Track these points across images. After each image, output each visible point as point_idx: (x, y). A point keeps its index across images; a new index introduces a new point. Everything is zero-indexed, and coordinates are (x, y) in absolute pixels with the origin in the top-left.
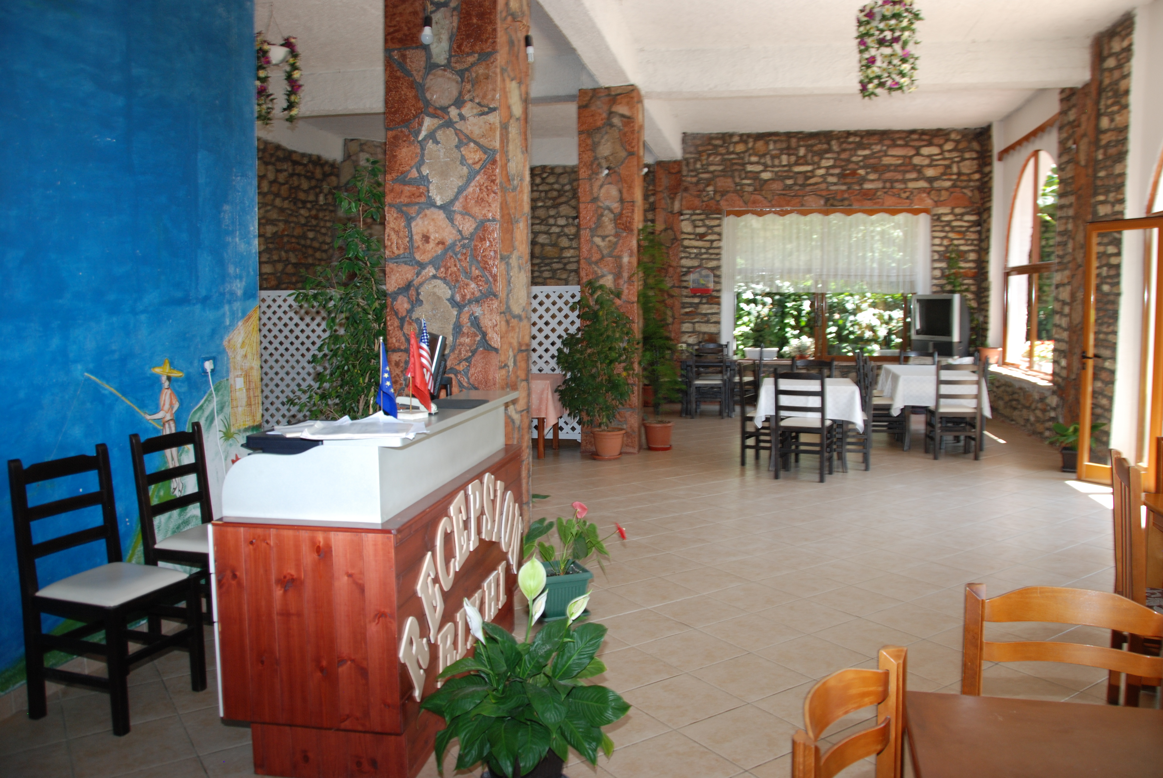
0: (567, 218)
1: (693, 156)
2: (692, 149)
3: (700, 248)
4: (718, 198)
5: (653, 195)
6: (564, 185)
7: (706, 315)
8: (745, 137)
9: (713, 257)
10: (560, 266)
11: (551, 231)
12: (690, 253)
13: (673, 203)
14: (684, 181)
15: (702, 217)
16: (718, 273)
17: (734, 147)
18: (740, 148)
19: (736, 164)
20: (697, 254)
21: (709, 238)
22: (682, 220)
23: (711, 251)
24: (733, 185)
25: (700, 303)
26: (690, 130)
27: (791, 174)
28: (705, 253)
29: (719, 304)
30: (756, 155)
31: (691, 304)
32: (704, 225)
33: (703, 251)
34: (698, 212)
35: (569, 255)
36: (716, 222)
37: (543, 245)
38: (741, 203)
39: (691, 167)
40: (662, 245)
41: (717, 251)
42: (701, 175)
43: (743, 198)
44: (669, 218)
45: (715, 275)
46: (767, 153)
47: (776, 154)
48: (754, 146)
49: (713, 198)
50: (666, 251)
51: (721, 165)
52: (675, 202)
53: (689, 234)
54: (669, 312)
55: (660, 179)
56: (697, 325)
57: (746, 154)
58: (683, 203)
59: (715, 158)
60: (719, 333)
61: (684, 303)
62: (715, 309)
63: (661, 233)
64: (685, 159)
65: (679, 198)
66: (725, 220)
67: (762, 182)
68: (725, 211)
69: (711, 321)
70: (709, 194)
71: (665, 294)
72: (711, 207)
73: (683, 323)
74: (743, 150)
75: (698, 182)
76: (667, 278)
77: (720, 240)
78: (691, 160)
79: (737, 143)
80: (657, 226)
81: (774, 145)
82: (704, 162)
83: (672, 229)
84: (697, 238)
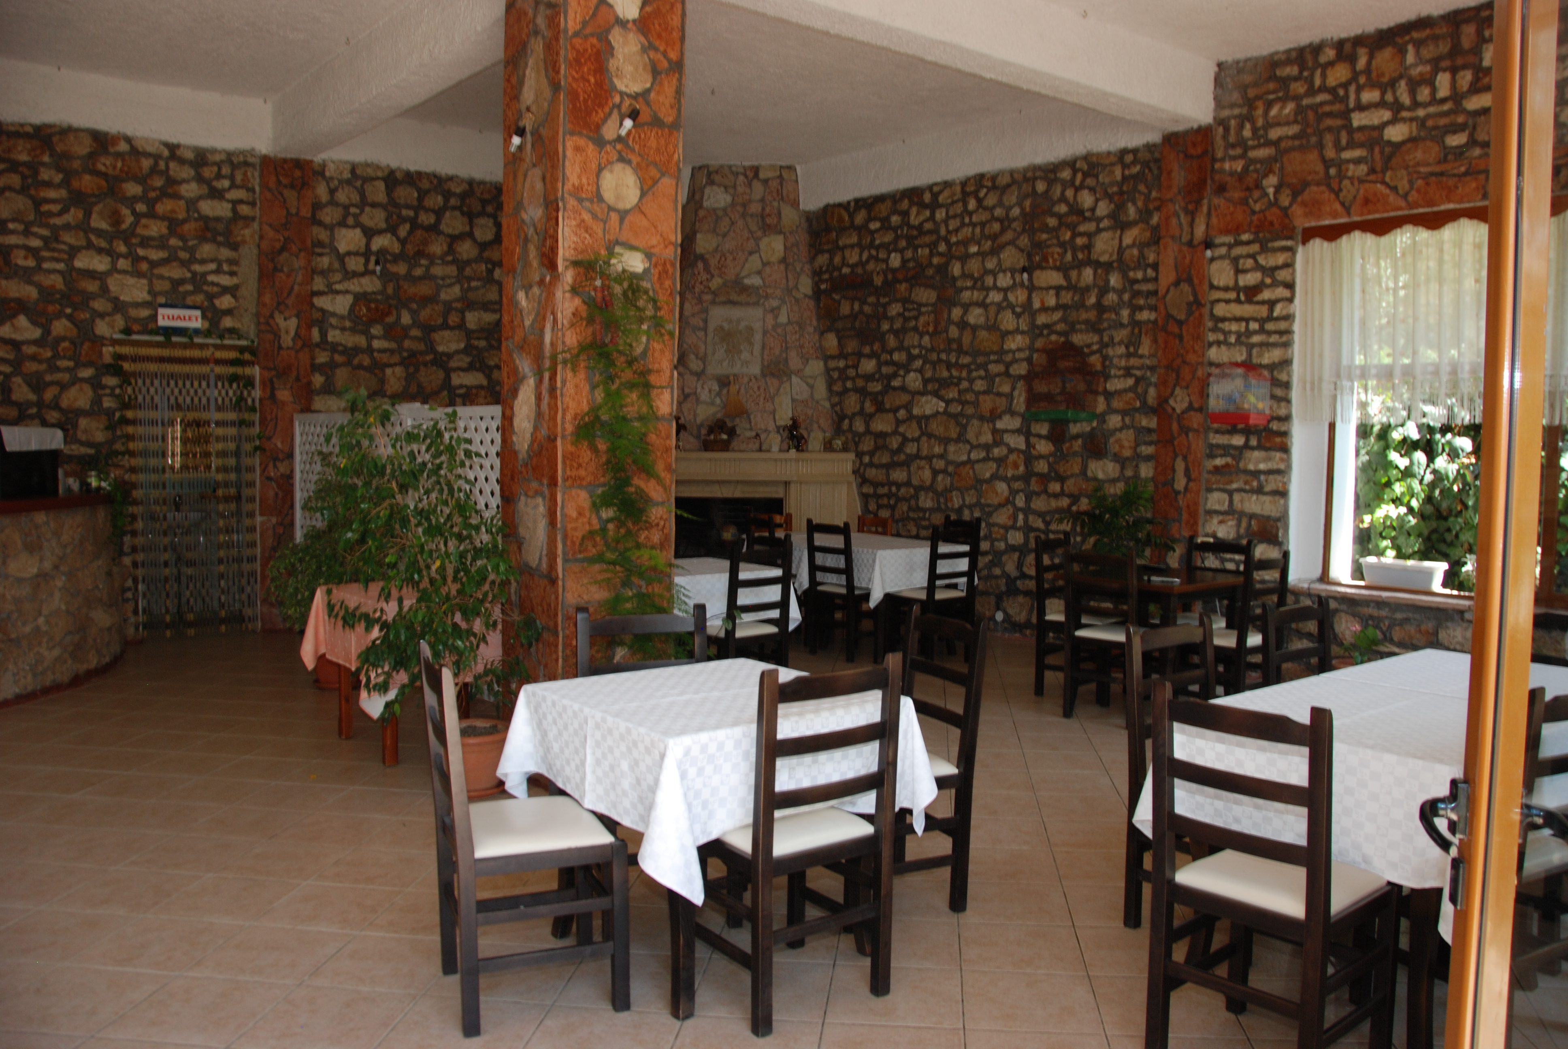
0: (1013, 271)
1: (1236, 111)
2: (1236, 97)
3: (1247, 320)
4: (1285, 201)
5: (1158, 209)
6: (1011, 208)
7: (1256, 474)
8: (1348, 47)
9: (1274, 339)
10: (1001, 368)
11: (988, 301)
12: (1227, 333)
13: (1192, 224)
14: (1222, 171)
15: (1256, 247)
16: (1283, 377)
17: (1324, 76)
18: (1339, 74)
19: (1330, 115)
20: (1239, 335)
21: (1266, 295)
22: (1212, 259)
23: (1270, 326)
24: (1320, 168)
25: (1247, 446)
26: (1228, 57)
27: (1460, 119)
28: (1255, 332)
29: (1285, 449)
30: (1372, 85)
31: (1226, 450)
32: (1258, 267)
33: (1254, 326)
34: (1245, 237)
35: (1013, 346)
36: (1281, 258)
37: (974, 328)
38: (1337, 206)
39: (1232, 139)
40: (1169, 316)
41: (1283, 325)
42: (1252, 154)
43: (1341, 195)
44: (1185, 257)
45: (1275, 382)
46: (1401, 77)
47: (1421, 74)
48: (1369, 63)
49: (1275, 204)
50: (1176, 330)
51: (1296, 122)
52: (1197, 220)
53: (1226, 289)
54: (1180, 465)
55: (1169, 173)
56: (1237, 497)
57: (1352, 88)
58: (1214, 220)
59: (1282, 108)
60: (1283, 518)
61: (1211, 446)
62: (1275, 460)
63: (1168, 291)
64: (1221, 122)
65: (1205, 209)
66: (1300, 251)
67: (1387, 150)
68: (1299, 230)
69: (1267, 489)
70: (1267, 195)
71: (1175, 426)
72: (1271, 224)
73: (1210, 490)
74: (1343, 80)
75: (1245, 169)
76: (1178, 390)
77: (1291, 300)
78: (1233, 123)
79: (1331, 64)
80: (1160, 277)
81: (1417, 53)
82: (1260, 123)
83: (1190, 281)
84: (1242, 298)
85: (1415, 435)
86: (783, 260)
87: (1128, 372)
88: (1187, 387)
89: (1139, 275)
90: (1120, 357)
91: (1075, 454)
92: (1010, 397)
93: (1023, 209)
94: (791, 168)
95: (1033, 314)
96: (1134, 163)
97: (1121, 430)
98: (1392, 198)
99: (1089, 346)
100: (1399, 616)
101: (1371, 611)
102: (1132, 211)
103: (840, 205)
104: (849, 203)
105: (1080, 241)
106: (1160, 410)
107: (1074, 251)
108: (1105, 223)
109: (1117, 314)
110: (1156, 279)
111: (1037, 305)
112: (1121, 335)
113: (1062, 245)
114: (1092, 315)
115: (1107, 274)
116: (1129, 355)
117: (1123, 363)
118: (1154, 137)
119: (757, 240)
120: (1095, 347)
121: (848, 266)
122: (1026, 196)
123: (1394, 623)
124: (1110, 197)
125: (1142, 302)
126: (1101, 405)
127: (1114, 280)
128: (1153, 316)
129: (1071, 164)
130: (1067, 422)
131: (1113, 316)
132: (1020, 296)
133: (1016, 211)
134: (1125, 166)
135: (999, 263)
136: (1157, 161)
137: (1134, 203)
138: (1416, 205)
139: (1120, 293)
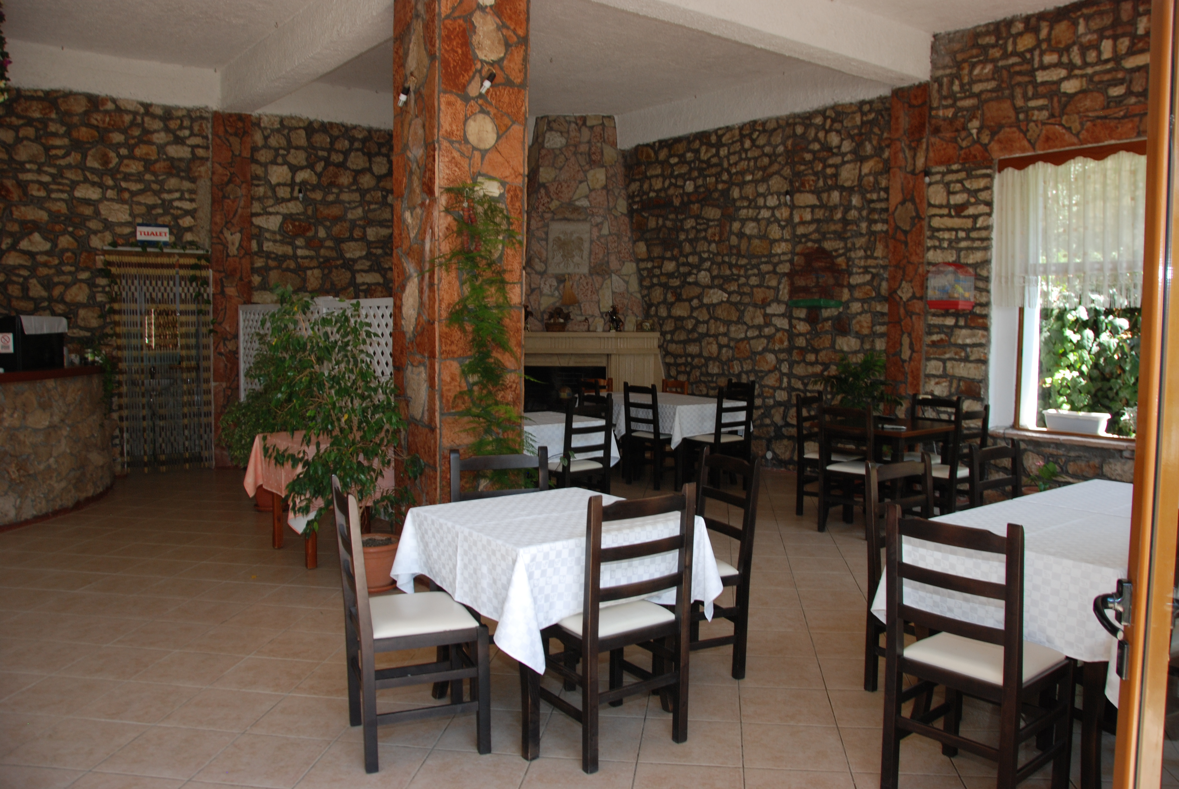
0: (779, 194)
1: (948, 71)
2: (947, 60)
3: (956, 230)
4: (985, 139)
5: (888, 146)
6: (777, 146)
7: (964, 347)
8: (1033, 21)
9: (977, 244)
10: (770, 268)
11: (760, 217)
12: (941, 240)
13: (914, 158)
14: (937, 117)
15: (963, 175)
16: (984, 273)
17: (1015, 44)
18: (1026, 42)
19: (1019, 73)
20: (950, 241)
21: (971, 211)
22: (930, 184)
23: (974, 235)
24: (1012, 114)
25: (956, 326)
26: (941, 30)
27: (1120, 75)
28: (963, 239)
29: (986, 328)
30: (1052, 50)
31: (941, 328)
32: (965, 190)
33: (962, 234)
34: (955, 167)
35: (779, 251)
36: (982, 183)
37: (750, 238)
38: (1026, 143)
39: (945, 92)
40: (897, 228)
41: (984, 234)
42: (960, 104)
43: (1028, 134)
44: (909, 183)
45: (978, 277)
46: (1074, 43)
47: (1090, 41)
48: (1049, 34)
49: (978, 141)
50: (903, 238)
51: (993, 79)
52: (918, 154)
53: (940, 207)
54: (906, 340)
55: (897, 119)
56: (949, 364)
57: (1037, 53)
58: (931, 154)
59: (983, 68)
60: (984, 380)
61: (930, 326)
62: (978, 336)
63: (896, 208)
64: (936, 79)
65: (924, 146)
66: (997, 176)
67: (1064, 99)
68: (996, 162)
69: (972, 358)
70: (971, 134)
71: (902, 311)
72: (975, 157)
73: (928, 359)
74: (1030, 46)
75: (955, 115)
76: (904, 284)
77: (990, 215)
78: (945, 80)
79: (1020, 34)
80: (891, 197)
81: (1087, 25)
82: (966, 80)
83: (913, 200)
84: (953, 213)
85: (1085, 317)
86: (605, 187)
87: (866, 270)
88: (911, 281)
89: (875, 196)
90: (860, 258)
91: (826, 332)
92: (777, 289)
93: (786, 147)
94: (611, 118)
95: (794, 227)
96: (870, 111)
97: (860, 314)
98: (1067, 136)
99: (836, 250)
100: (1072, 454)
101: (1052, 450)
102: (868, 148)
103: (648, 145)
104: (654, 143)
105: (829, 171)
106: (891, 298)
107: (825, 177)
108: (848, 157)
109: (858, 226)
110: (887, 199)
111: (797, 220)
112: (861, 242)
113: (816, 174)
114: (838, 227)
115: (850, 196)
116: (867, 257)
117: (862, 263)
118: (885, 92)
119: (585, 172)
120: (841, 251)
121: (654, 191)
122: (789, 137)
123: (1069, 460)
124: (852, 137)
125: (876, 217)
126: (846, 295)
127: (855, 201)
128: (885, 227)
129: (822, 112)
130: (820, 308)
131: (855, 228)
132: (783, 213)
133: (781, 149)
134: (863, 114)
135: (768, 189)
136: (887, 109)
137: (870, 142)
138: (1087, 142)
139: (860, 210)
